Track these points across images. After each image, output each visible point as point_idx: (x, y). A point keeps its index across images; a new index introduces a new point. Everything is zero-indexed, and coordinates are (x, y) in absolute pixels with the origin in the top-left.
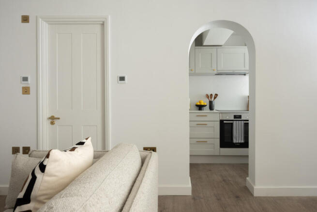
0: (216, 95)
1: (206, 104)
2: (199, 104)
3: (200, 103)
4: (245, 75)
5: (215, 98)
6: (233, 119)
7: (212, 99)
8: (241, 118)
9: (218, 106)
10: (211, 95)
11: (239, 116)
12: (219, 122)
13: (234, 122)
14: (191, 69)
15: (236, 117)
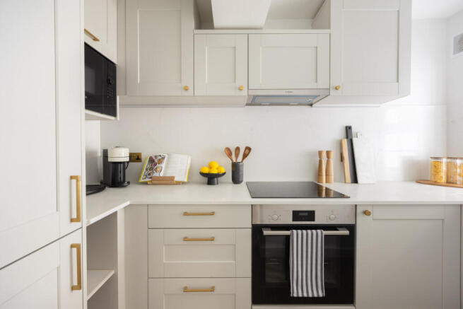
0: (248, 149)
1: (223, 171)
2: (206, 171)
3: (210, 168)
4: (311, 105)
5: (245, 156)
6: (289, 220)
7: (240, 159)
8: (313, 220)
10: (238, 149)
11: (306, 214)
12: (250, 230)
13: (295, 231)
14: (184, 85)
15: (301, 214)
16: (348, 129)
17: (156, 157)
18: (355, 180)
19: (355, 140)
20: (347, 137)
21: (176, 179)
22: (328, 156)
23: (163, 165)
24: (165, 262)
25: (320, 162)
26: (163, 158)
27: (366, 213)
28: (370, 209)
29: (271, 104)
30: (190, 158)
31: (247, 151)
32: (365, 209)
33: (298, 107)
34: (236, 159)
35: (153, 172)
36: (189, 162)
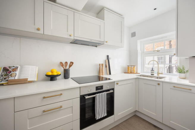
0: (72, 63)
1: (60, 73)
2: (50, 74)
3: (52, 72)
4: (96, 46)
5: (70, 66)
6: (94, 91)
7: (68, 68)
8: (102, 89)
9: (73, 73)
10: (66, 63)
11: (100, 87)
12: (79, 98)
13: (97, 94)
14: (37, 27)
15: (99, 88)
16: (108, 56)
17: (10, 67)
18: (110, 74)
19: (110, 60)
20: (108, 59)
21: (29, 80)
22: (102, 66)
23: (17, 72)
24: (28, 129)
25: (100, 68)
26: (17, 68)
27: (117, 84)
28: (118, 82)
29: (82, 44)
30: (37, 68)
31: (71, 64)
32: (117, 82)
33: (92, 47)
34: (66, 67)
35: (9, 77)
36: (37, 70)
